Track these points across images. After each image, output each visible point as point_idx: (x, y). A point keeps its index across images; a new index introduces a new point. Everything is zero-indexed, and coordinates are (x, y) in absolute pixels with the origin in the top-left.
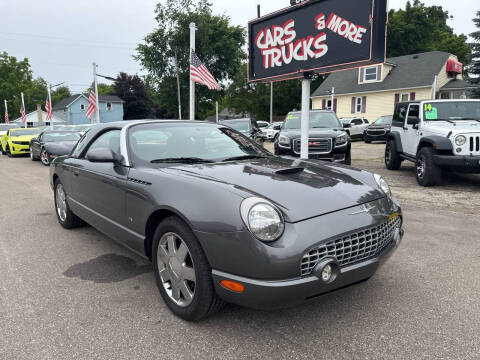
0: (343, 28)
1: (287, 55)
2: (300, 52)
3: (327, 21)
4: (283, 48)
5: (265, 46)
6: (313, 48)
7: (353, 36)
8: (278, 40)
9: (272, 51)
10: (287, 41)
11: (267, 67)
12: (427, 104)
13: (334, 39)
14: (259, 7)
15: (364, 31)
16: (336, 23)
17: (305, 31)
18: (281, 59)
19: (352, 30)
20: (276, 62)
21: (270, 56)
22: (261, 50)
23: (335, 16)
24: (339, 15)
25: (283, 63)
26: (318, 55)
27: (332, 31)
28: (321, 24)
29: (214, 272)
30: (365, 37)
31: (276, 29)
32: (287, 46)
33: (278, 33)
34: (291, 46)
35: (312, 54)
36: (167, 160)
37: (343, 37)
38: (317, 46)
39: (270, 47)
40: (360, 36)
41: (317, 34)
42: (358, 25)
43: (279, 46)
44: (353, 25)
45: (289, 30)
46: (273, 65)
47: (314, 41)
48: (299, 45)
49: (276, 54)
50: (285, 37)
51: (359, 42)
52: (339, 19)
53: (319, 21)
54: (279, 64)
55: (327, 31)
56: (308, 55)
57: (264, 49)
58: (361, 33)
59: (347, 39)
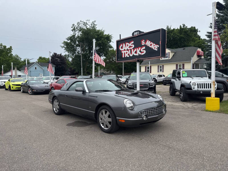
0: (151, 45)
1: (131, 53)
2: (136, 52)
3: (145, 42)
4: (130, 51)
5: (123, 49)
6: (140, 51)
7: (155, 48)
8: (128, 47)
9: (125, 52)
10: (131, 48)
11: (123, 57)
12: (183, 71)
13: (147, 48)
14: (120, 35)
15: (158, 46)
16: (148, 43)
17: (138, 45)
18: (129, 55)
19: (154, 46)
20: (127, 55)
21: (125, 53)
22: (121, 51)
23: (148, 41)
24: (149, 41)
25: (130, 56)
26: (142, 54)
27: (147, 46)
28: (143, 43)
29: (117, 118)
30: (158, 48)
31: (127, 44)
32: (131, 50)
33: (128, 45)
34: (132, 50)
35: (140, 53)
36: (100, 90)
37: (151, 48)
38: (142, 51)
39: (125, 50)
40: (157, 48)
41: (142, 46)
42: (156, 44)
43: (128, 50)
44: (154, 44)
45: (132, 44)
46: (126, 57)
47: (141, 49)
48: (135, 50)
49: (127, 53)
50: (130, 47)
51: (157, 50)
52: (150, 42)
53: (142, 42)
54: (128, 56)
55: (145, 45)
56: (139, 54)
57: (122, 51)
58: (157, 47)
59: (152, 49)
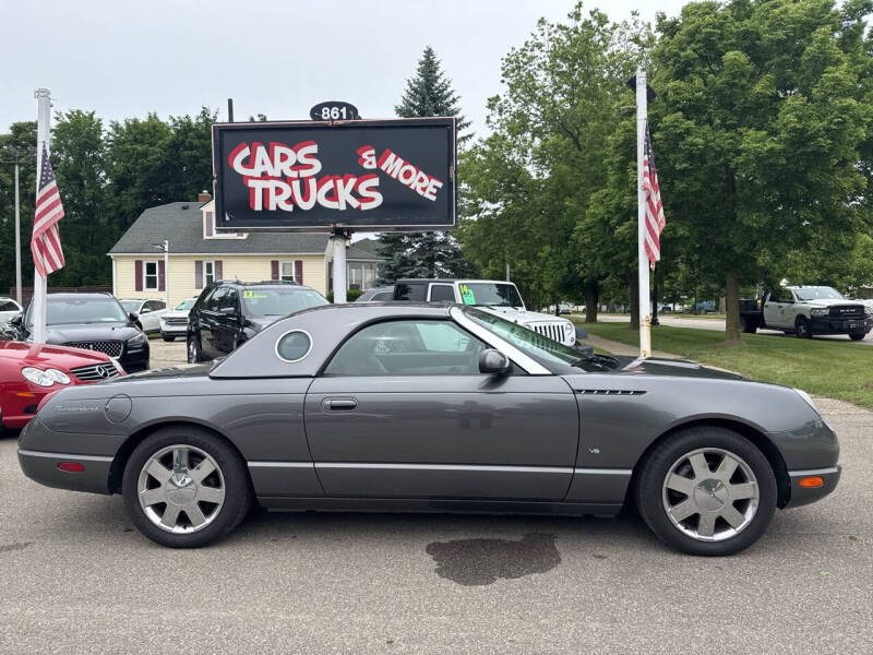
0: (407, 174)
1: (305, 195)
2: (332, 195)
3: (381, 158)
4: (296, 184)
5: (256, 172)
6: (355, 193)
7: (424, 189)
8: (286, 167)
9: (271, 185)
10: (304, 173)
11: (258, 207)
12: (463, 285)
13: (388, 184)
14: (230, 102)
15: (440, 185)
16: (394, 166)
17: (341, 161)
18: (291, 200)
19: (421, 180)
20: (277, 202)
21: (265, 192)
22: (243, 179)
23: (393, 156)
24: (399, 155)
25: (296, 207)
26: (366, 206)
27: (389, 176)
28: (369, 160)
30: (439, 192)
31: (278, 150)
32: (304, 183)
33: (284, 157)
34: (313, 183)
35: (355, 203)
37: (407, 187)
38: (362, 191)
39: (265, 176)
40: (435, 191)
41: (363, 174)
42: (431, 175)
43: (284, 178)
44: (421, 174)
45: (308, 156)
46: (272, 207)
47: (358, 184)
48: (329, 185)
49: (279, 191)
50: (297, 166)
51: (433, 198)
52: (400, 161)
53: (365, 155)
54: (289, 208)
55: (378, 172)
56: (347, 203)
57: (252, 178)
58: (435, 187)
59: (415, 191)
